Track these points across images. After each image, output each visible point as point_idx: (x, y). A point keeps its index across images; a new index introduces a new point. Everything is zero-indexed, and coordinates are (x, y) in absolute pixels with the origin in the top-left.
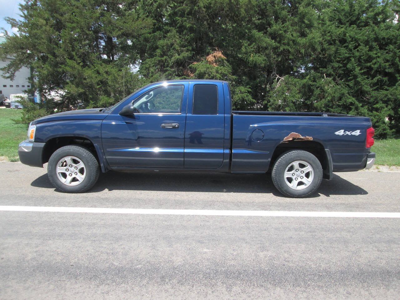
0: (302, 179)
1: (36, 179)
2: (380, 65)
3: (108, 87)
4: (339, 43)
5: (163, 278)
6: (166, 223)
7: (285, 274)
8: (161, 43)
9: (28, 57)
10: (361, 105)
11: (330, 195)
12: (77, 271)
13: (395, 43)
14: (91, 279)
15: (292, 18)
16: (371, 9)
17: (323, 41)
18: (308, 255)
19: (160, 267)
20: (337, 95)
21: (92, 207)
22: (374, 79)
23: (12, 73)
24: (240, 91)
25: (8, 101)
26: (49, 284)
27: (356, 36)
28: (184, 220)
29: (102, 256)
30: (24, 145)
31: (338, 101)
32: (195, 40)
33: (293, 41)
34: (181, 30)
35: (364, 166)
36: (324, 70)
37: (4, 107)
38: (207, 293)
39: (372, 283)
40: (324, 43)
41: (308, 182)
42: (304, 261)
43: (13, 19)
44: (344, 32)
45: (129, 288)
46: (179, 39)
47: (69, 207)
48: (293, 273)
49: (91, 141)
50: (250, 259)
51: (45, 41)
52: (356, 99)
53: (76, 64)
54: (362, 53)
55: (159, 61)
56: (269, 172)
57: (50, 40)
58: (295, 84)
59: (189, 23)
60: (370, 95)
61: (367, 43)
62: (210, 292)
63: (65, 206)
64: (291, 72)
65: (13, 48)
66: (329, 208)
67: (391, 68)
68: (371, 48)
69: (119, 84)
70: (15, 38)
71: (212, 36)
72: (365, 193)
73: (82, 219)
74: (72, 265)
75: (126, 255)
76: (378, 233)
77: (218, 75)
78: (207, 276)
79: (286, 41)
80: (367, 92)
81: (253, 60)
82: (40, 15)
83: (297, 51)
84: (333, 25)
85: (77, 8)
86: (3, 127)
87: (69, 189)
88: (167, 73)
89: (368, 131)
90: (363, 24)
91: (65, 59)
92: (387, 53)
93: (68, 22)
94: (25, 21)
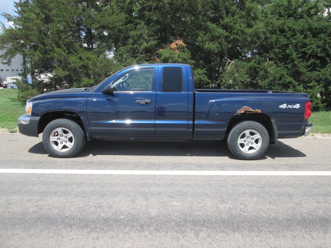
0: (252, 144)
1: (32, 146)
2: (313, 50)
3: (89, 70)
4: (279, 33)
5: (142, 226)
6: (142, 182)
7: (242, 222)
8: (132, 33)
9: (21, 46)
10: (297, 83)
11: (275, 158)
12: (71, 221)
13: (326, 32)
14: (83, 227)
15: (241, 12)
16: (305, 5)
17: (266, 31)
18: (260, 206)
19: (139, 217)
20: (278, 75)
21: (80, 169)
22: (308, 62)
23: (9, 60)
24: (198, 73)
25: (5, 82)
26: (48, 232)
27: (293, 27)
28: (156, 179)
29: (91, 209)
30: (23, 119)
31: (278, 80)
32: (161, 31)
33: (242, 31)
34: (148, 22)
35: (303, 133)
36: (267, 55)
37: (2, 88)
38: (179, 238)
39: (313, 229)
40: (267, 32)
41: (258, 147)
42: (257, 211)
43: (9, 15)
44: (283, 24)
45: (115, 235)
46: (147, 30)
47: (61, 169)
48: (248, 221)
49: (77, 115)
50: (213, 210)
51: (36, 32)
52: (293, 79)
53: (62, 52)
54: (298, 40)
55: (131, 49)
56: (225, 139)
57: (40, 31)
58: (243, 66)
59: (155, 16)
60: (305, 75)
61: (302, 32)
62: (181, 237)
63: (58, 168)
64: (240, 57)
65: (9, 38)
66: (275, 168)
67: (323, 53)
68: (306, 37)
69: (98, 68)
70: (11, 30)
71: (175, 27)
72: (304, 155)
73: (73, 179)
74: (67, 217)
75: (111, 208)
76: (316, 188)
77: (180, 60)
78: (178, 224)
79: (235, 31)
80: (302, 73)
81: (208, 48)
82: (31, 11)
83: (244, 39)
84: (274, 18)
85: (63, 4)
86: (1, 105)
87: (60, 155)
88: (137, 59)
89: (306, 105)
90: (299, 17)
91: (53, 47)
92: (319, 40)
93: (55, 16)
94: (18, 16)
